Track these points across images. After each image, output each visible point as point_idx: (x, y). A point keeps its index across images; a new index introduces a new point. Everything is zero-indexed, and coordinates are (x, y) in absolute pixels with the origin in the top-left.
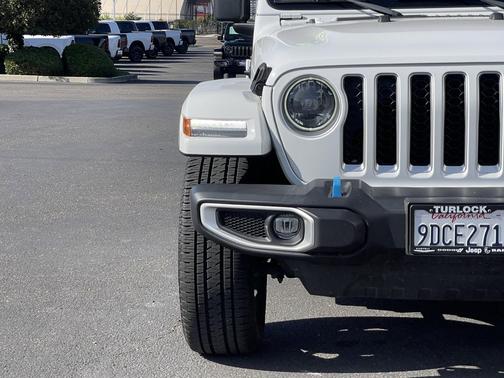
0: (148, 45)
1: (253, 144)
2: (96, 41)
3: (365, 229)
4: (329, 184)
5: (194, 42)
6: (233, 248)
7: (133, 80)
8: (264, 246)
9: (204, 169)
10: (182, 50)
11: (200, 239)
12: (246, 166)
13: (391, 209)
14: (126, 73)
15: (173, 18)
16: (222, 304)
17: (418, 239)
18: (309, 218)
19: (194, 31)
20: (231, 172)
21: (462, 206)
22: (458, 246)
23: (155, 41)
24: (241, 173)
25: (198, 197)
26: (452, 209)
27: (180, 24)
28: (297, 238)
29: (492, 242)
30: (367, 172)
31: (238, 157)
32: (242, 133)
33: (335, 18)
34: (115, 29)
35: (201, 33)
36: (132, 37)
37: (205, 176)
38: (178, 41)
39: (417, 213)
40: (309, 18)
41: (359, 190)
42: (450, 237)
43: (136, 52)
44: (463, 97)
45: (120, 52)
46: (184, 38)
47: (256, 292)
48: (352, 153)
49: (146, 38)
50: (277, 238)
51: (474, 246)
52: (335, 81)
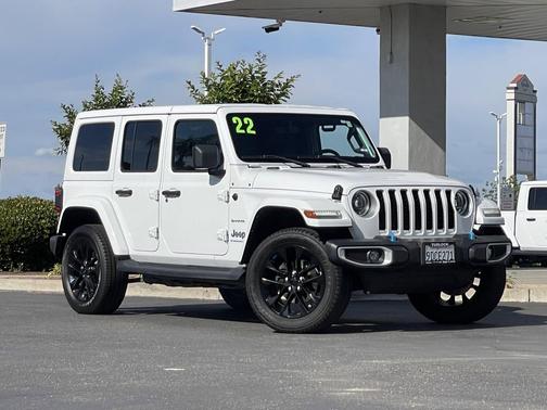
3: (409, 254)
13: (415, 247)
17: (427, 258)
18: (389, 250)
21: (440, 244)
22: (439, 260)
26: (437, 245)
28: (380, 260)
29: (450, 258)
39: (426, 247)
42: (437, 257)
51: (445, 260)
52: (373, 192)
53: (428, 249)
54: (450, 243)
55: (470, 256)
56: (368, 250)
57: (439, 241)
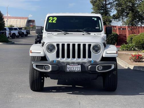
0: (17, 34)
1: (42, 55)
2: (3, 33)
3: (59, 68)
4: (54, 61)
5: (30, 33)
6: (38, 71)
7: (13, 44)
8: (43, 70)
9: (34, 59)
10: (26, 36)
11: (33, 70)
12: (41, 58)
13: (63, 65)
14: (11, 42)
15: (23, 26)
16: (37, 81)
17: (67, 69)
18: (50, 66)
19: (29, 30)
20: (38, 59)
21: (74, 64)
22: (73, 70)
23: (19, 33)
24: (40, 59)
25: (33, 63)
26: (72, 64)
27: (25, 28)
28: (49, 69)
29: (78, 70)
30: (60, 59)
31: (39, 57)
32: (40, 53)
33: (57, 34)
34: (8, 30)
35: (31, 31)
36: (12, 32)
37: (34, 60)
38: (25, 33)
39: (67, 65)
40: (53, 33)
41: (59, 62)
42: (72, 69)
43: (13, 36)
44: (75, 48)
45: (9, 36)
46: (27, 32)
47: (42, 81)
48: (58, 56)
49: (16, 32)
50: (45, 69)
51: (76, 70)
52: (55, 45)
53: (68, 66)
54: (79, 64)
55: (89, 69)
56: (44, 65)
57: (73, 63)
